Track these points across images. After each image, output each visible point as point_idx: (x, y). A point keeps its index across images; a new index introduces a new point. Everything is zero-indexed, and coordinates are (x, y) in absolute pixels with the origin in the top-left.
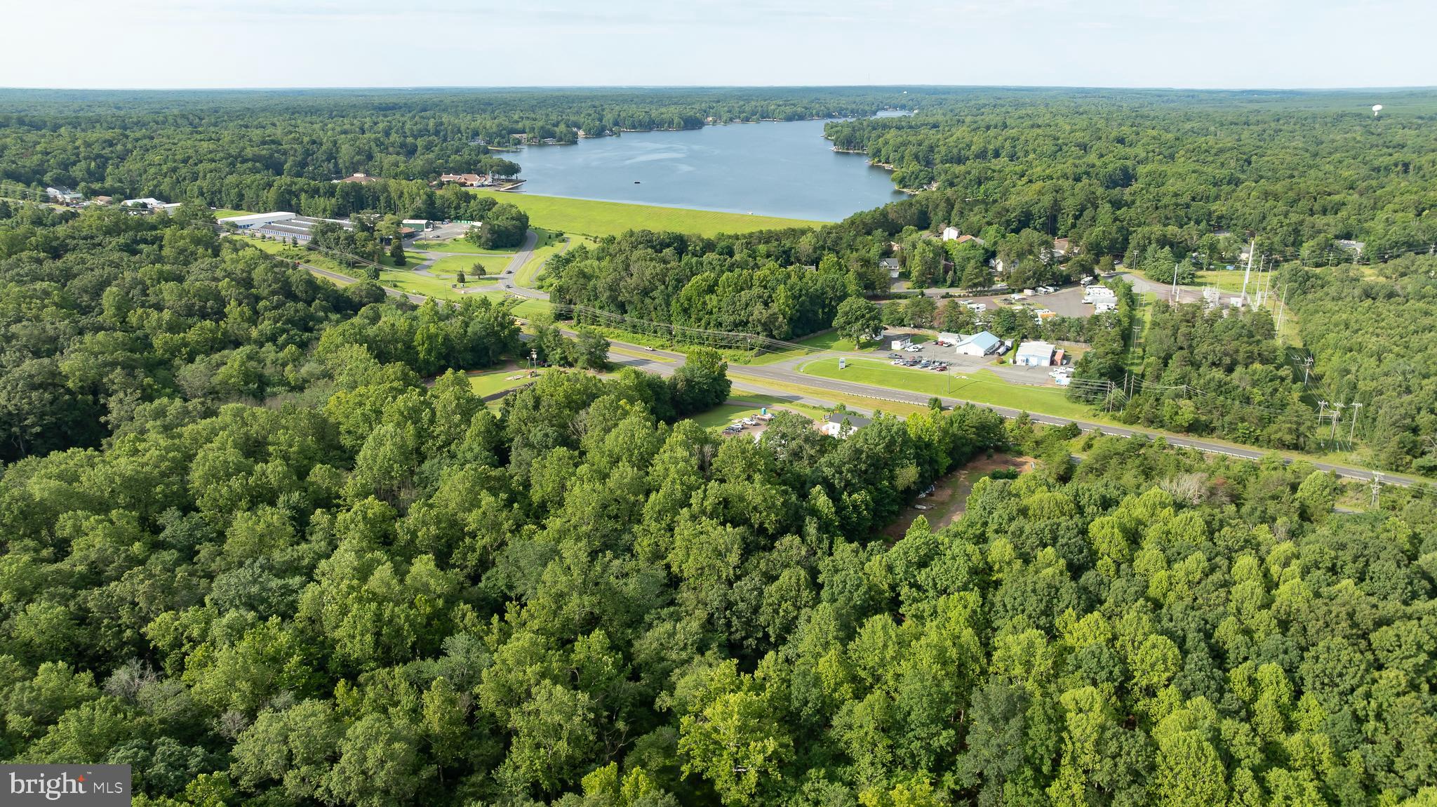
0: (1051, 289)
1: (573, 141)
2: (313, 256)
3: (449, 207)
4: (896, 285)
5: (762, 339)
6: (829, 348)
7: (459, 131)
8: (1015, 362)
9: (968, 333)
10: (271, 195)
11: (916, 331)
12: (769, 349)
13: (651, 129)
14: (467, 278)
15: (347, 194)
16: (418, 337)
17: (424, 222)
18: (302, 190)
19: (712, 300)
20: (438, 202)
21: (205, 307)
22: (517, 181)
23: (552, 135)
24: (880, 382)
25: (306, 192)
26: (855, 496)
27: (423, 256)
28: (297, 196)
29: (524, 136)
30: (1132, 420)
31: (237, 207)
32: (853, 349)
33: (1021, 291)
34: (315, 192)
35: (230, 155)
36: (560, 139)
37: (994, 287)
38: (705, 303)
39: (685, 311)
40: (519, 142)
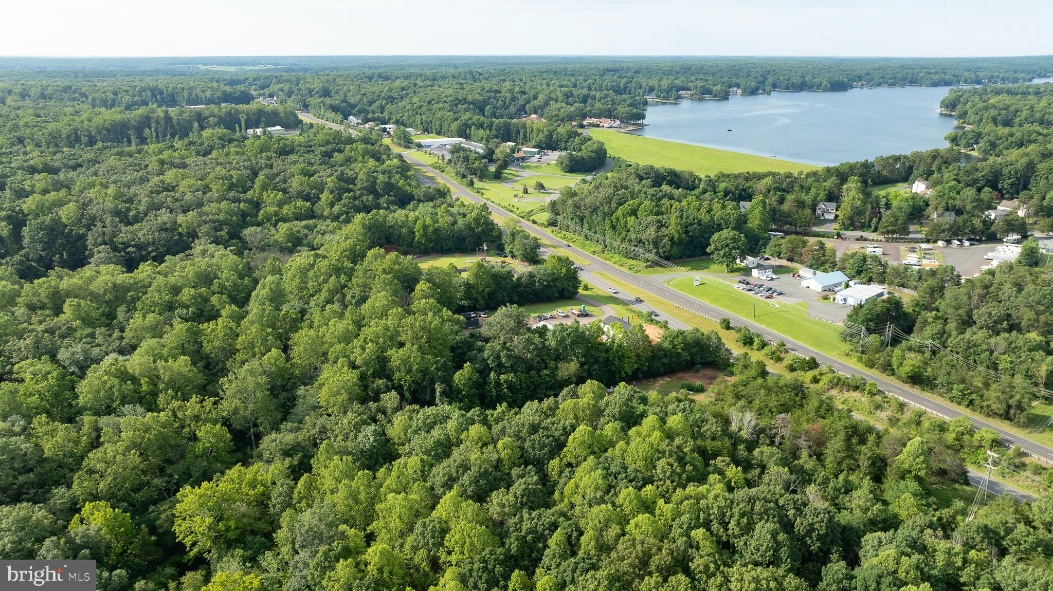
0: (967, 243)
1: (725, 97)
2: (449, 169)
3: (561, 140)
4: (828, 225)
5: (652, 256)
6: (707, 268)
7: (641, 87)
8: (834, 299)
9: (825, 271)
10: (454, 126)
11: (789, 264)
12: (656, 264)
13: (802, 90)
14: (530, 190)
15: (500, 128)
16: (417, 226)
17: (536, 150)
18: (473, 124)
19: (631, 220)
20: (555, 136)
21: (310, 193)
22: (643, 125)
23: (709, 92)
24: (715, 300)
25: (476, 126)
26: (502, 377)
27: (519, 173)
28: (470, 128)
29: (689, 92)
30: (871, 365)
31: (439, 133)
32: (723, 272)
33: (935, 242)
34: (481, 126)
35: (457, 99)
36: (715, 96)
37: (911, 236)
38: (626, 223)
39: (614, 227)
40: (679, 97)
